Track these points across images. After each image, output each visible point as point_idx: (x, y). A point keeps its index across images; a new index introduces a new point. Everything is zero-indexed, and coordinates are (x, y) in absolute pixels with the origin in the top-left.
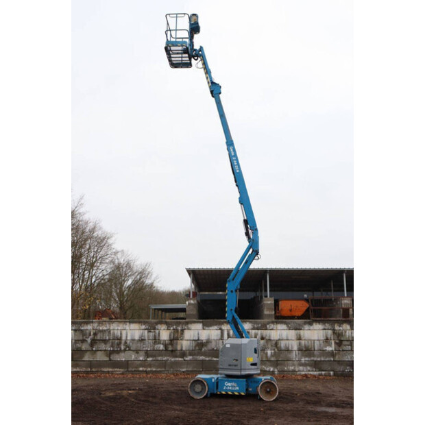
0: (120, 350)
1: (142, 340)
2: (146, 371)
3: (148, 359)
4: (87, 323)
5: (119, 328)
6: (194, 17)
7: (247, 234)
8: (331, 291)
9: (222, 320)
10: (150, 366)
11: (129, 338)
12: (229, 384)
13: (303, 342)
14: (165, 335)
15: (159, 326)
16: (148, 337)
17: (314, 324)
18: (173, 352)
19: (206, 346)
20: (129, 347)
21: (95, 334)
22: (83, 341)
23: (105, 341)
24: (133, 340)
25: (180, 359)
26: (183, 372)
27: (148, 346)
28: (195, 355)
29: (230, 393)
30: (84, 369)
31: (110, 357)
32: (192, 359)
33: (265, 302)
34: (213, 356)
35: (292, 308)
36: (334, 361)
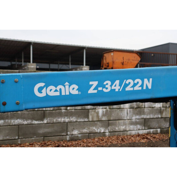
8: (69, 64)
32: (4, 123)
33: (29, 67)
34: (33, 119)
35: (124, 61)
36: (161, 118)
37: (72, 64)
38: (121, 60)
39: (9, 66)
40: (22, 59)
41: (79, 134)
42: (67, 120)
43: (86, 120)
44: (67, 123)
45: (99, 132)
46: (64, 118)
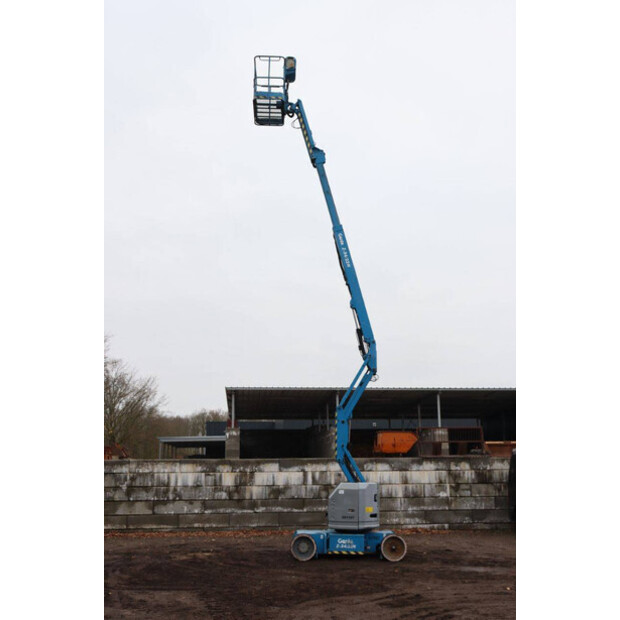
0: (168, 500)
1: (197, 486)
2: (203, 528)
3: (206, 512)
4: (121, 464)
5: (166, 471)
6: (291, 61)
7: (361, 348)
8: (417, 418)
9: (305, 459)
10: (208, 520)
11: (179, 484)
12: (344, 542)
13: (410, 487)
14: (228, 478)
15: (220, 468)
16: (206, 482)
17: (424, 463)
18: (240, 503)
19: (284, 493)
20: (179, 496)
21: (133, 479)
22: (116, 488)
23: (146, 489)
24: (185, 486)
25: (249, 511)
26: (254, 528)
27: (206, 494)
28: (269, 505)
29: (344, 552)
30: (117, 527)
31: (153, 509)
32: (266, 510)
34: (293, 507)
35: (396, 443)
36: (450, 510)
37: (422, 418)
38: (392, 441)
39: (308, 429)
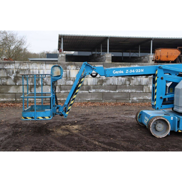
0: (39, 85)
3: (61, 92)
4: (10, 63)
5: (37, 68)
9: (118, 63)
10: (63, 96)
14: (74, 73)
15: (69, 67)
19: (105, 82)
21: (17, 72)
22: (7, 78)
25: (86, 92)
26: (89, 101)
28: (97, 88)
30: (10, 99)
31: (31, 90)
32: (95, 91)
33: (106, 56)
34: (110, 90)
35: (168, 55)
38: (166, 54)
39: (90, 55)
40: (101, 49)
41: (137, 100)
42: (130, 91)
43: (142, 92)
44: (130, 93)
45: (149, 99)
46: (128, 90)
